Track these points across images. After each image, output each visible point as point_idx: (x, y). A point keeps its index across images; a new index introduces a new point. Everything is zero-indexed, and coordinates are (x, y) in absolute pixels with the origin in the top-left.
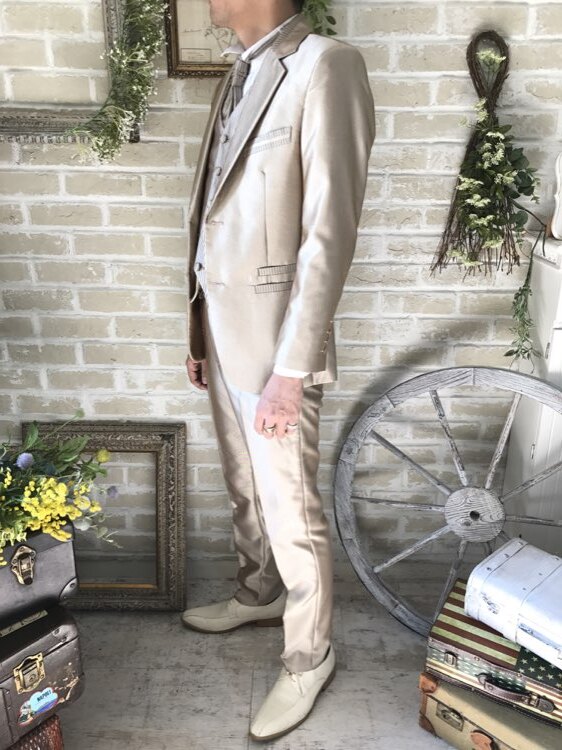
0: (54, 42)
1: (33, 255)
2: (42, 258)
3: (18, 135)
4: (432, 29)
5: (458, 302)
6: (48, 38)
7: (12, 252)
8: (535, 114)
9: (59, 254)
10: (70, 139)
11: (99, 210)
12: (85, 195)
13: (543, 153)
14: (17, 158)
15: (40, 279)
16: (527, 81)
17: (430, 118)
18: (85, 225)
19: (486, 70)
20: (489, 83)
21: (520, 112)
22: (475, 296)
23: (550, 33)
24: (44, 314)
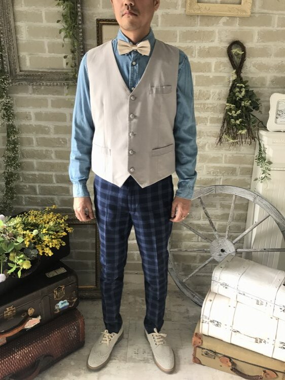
0: (49, 43)
1: (35, 134)
4: (212, 39)
6: (46, 41)
7: (27, 133)
8: (257, 77)
9: (47, 132)
12: (60, 107)
14: (31, 92)
15: (38, 145)
16: (253, 62)
17: (211, 77)
19: (236, 57)
20: (237, 63)
21: (250, 76)
22: (231, 156)
23: (263, 42)
24: (40, 160)
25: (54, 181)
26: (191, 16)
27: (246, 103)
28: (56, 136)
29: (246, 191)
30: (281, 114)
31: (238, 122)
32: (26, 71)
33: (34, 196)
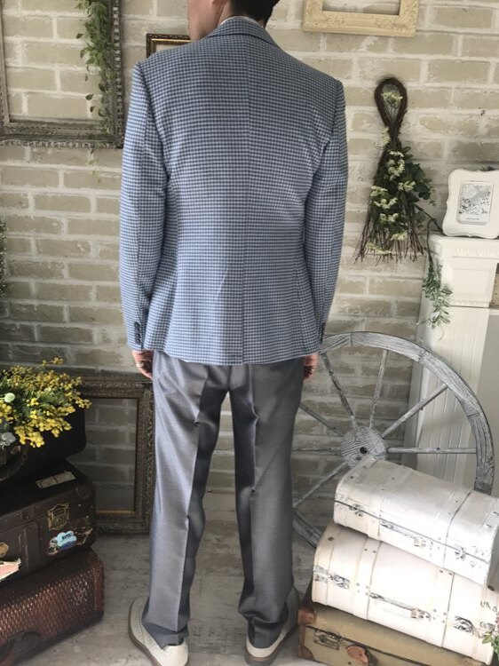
0: (62, 72)
1: (35, 234)
2: (41, 237)
3: (31, 141)
5: (368, 284)
6: (58, 70)
7: (20, 231)
8: (427, 142)
9: (56, 233)
10: (71, 144)
11: (88, 200)
12: (79, 187)
13: (433, 170)
14: (28, 157)
15: (39, 252)
16: (420, 117)
18: (78, 211)
19: (389, 106)
20: (393, 117)
21: (416, 140)
22: (381, 281)
23: (438, 81)
24: (41, 280)
25: (66, 318)
26: (313, 34)
27: (406, 186)
28: (71, 238)
29: (407, 343)
30: (467, 205)
31: (392, 219)
32: (19, 121)
33: (30, 345)
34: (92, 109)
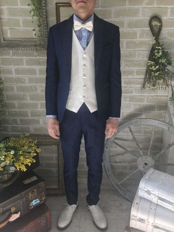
1: (16, 84)
2: (18, 85)
3: (12, 48)
4: (138, 15)
5: (146, 99)
6: (21, 18)
7: (10, 83)
8: (170, 41)
10: (28, 49)
11: (36, 70)
12: (32, 65)
13: (172, 53)
14: (11, 54)
15: (18, 91)
16: (167, 31)
17: (137, 42)
18: (32, 75)
19: (155, 28)
20: (156, 32)
21: (165, 41)
22: (151, 97)
24: (19, 102)
28: (30, 85)
31: (157, 74)
32: (7, 40)
33: (16, 126)
34: (35, 35)
